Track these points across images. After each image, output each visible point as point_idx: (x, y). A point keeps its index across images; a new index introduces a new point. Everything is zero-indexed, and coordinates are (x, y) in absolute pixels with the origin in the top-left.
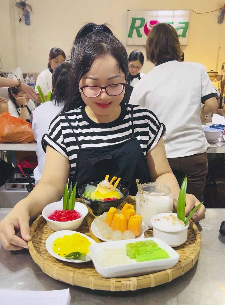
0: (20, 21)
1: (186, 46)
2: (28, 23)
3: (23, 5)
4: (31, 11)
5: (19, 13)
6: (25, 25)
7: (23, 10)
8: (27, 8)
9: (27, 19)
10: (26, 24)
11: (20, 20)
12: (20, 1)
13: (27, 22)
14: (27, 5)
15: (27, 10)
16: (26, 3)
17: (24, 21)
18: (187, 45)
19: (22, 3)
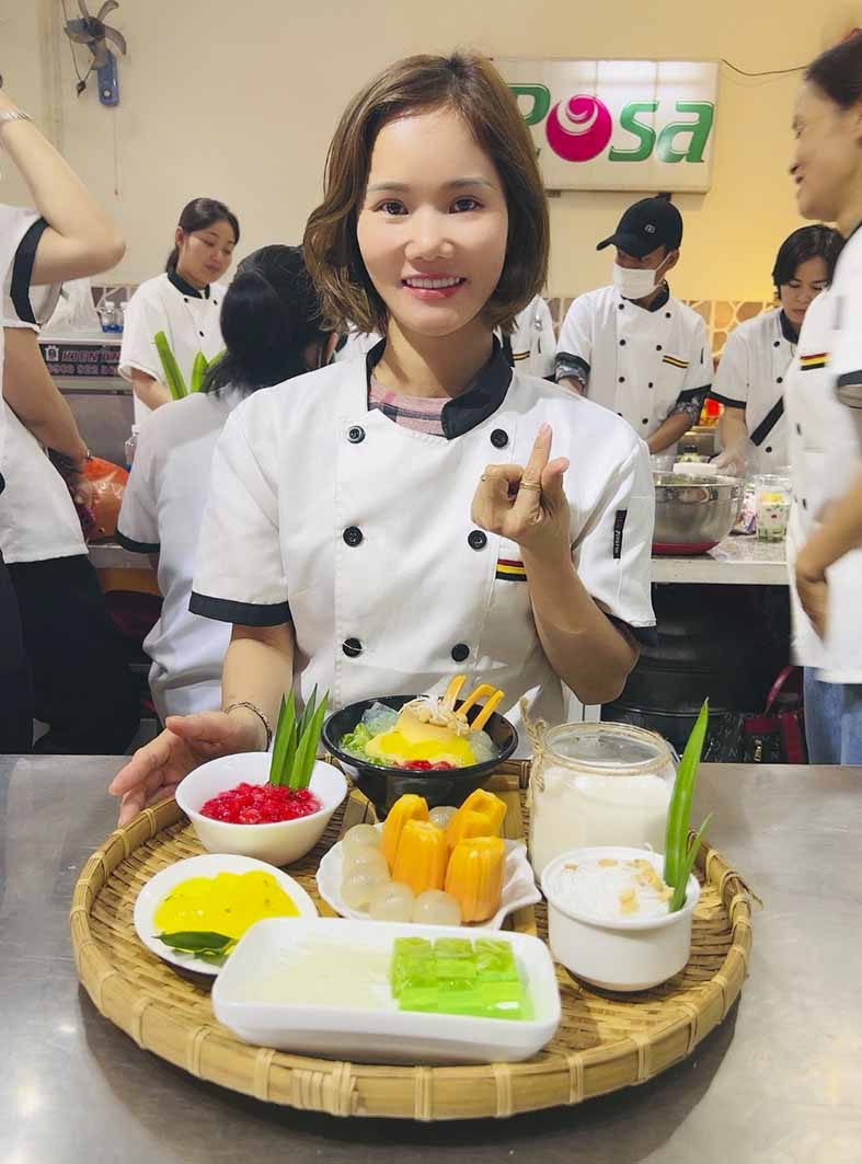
0: (79, 92)
1: (704, 193)
2: (109, 99)
3: (91, 30)
4: (124, 52)
5: (76, 61)
6: (99, 102)
7: (92, 51)
8: (109, 43)
9: (106, 84)
10: (102, 102)
11: (82, 86)
12: (82, 17)
13: (107, 94)
14: (107, 32)
15: (109, 51)
16: (103, 22)
17: (97, 93)
18: (706, 189)
19: (88, 21)
